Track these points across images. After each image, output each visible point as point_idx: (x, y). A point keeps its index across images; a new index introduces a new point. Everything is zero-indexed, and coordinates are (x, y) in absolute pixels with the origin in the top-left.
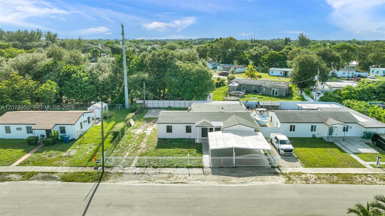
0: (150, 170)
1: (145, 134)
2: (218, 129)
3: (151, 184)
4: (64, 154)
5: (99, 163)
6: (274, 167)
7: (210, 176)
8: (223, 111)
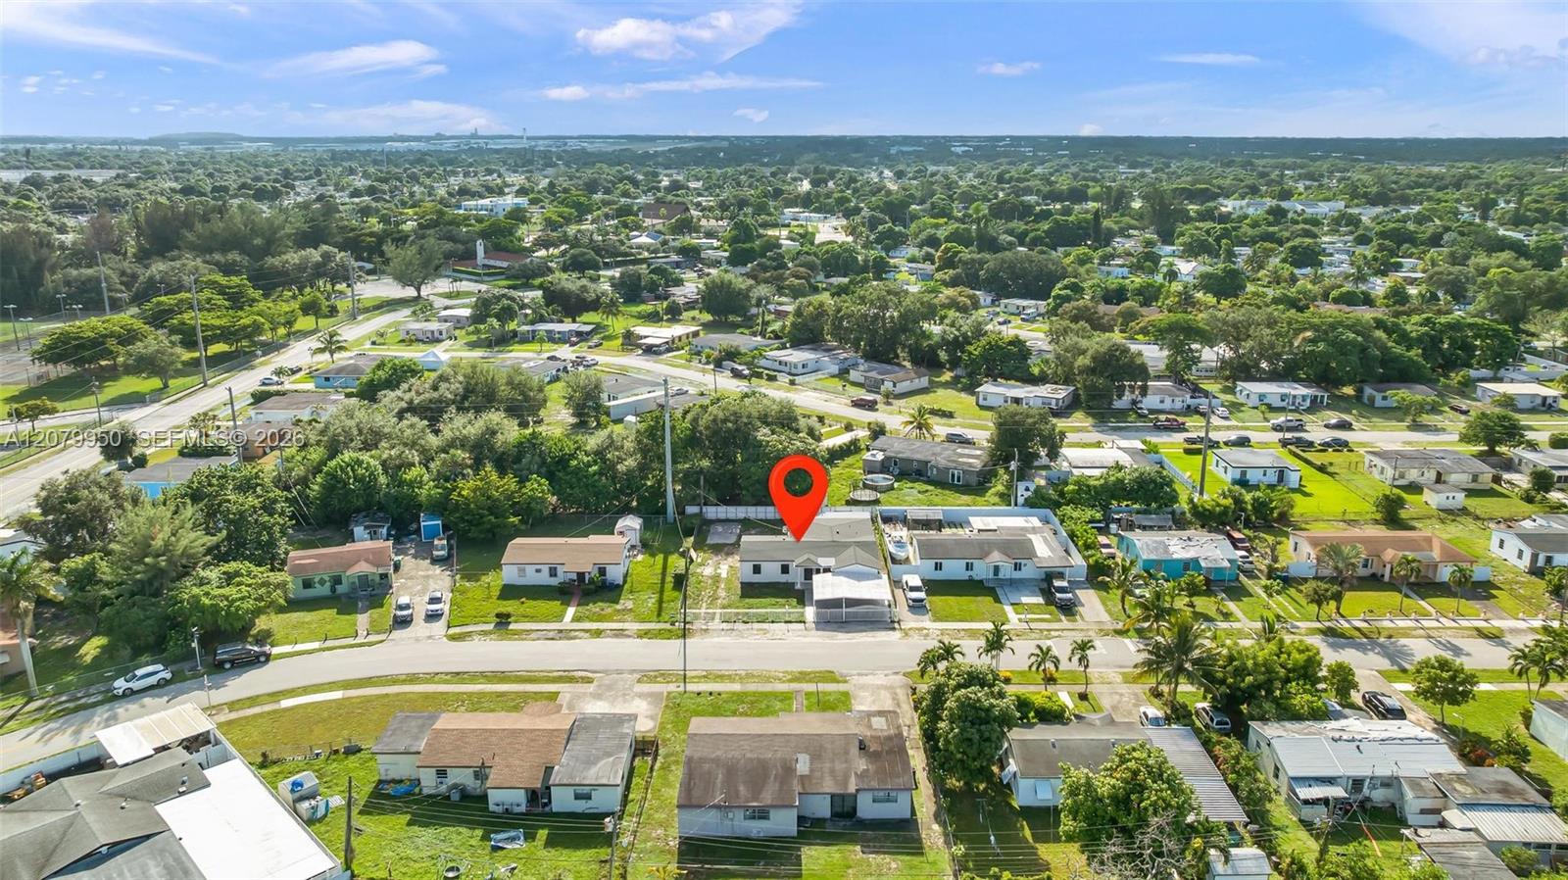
0: (740, 626)
1: (719, 576)
2: (827, 570)
3: (742, 640)
4: (618, 607)
6: (893, 622)
7: (814, 632)
8: (837, 538)
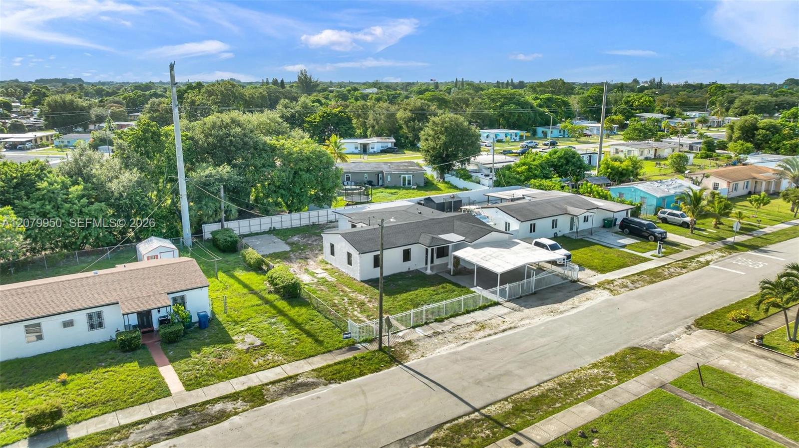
1: (326, 280)
3: (477, 343)
4: (240, 346)
5: (350, 337)
6: (573, 282)
7: (526, 312)
